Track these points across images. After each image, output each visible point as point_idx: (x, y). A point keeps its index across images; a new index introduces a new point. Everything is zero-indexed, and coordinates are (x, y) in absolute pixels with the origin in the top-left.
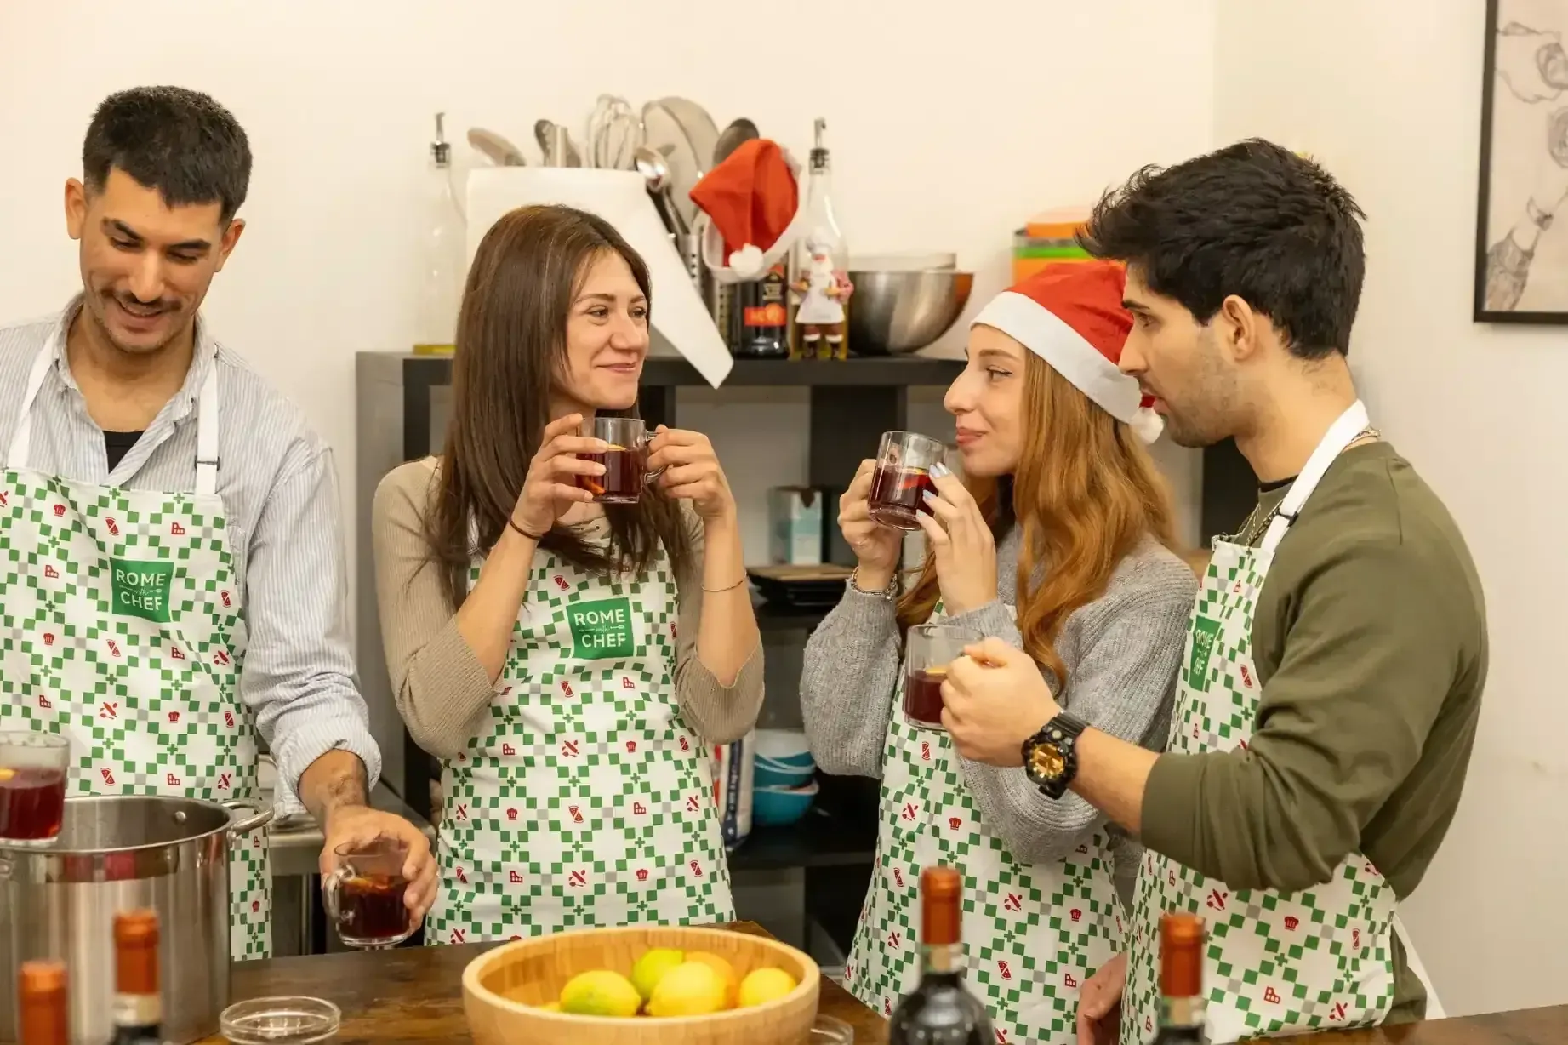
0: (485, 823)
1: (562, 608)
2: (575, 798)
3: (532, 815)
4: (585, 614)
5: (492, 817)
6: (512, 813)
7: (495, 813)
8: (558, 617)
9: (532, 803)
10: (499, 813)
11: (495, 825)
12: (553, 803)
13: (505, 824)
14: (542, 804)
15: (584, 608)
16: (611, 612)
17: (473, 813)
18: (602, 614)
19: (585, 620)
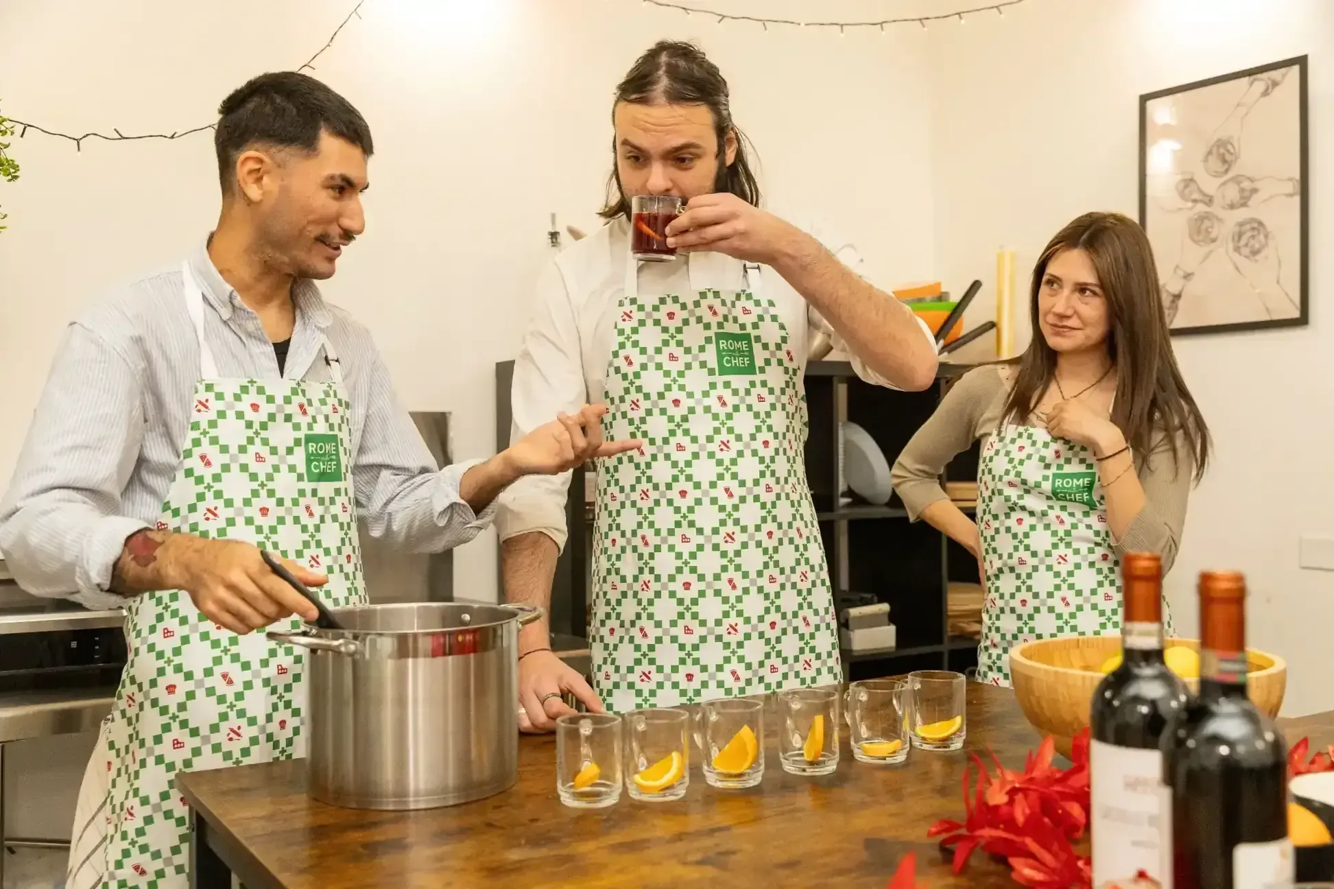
0: (1007, 610)
1: (1049, 473)
2: (1064, 591)
3: (1036, 603)
4: (1063, 480)
5: (1011, 605)
6: (1024, 602)
7: (1013, 603)
8: (1046, 478)
9: (1036, 595)
10: (1015, 603)
11: (1013, 610)
12: (1050, 595)
13: (1019, 610)
14: (1043, 595)
15: (1064, 476)
16: (1081, 480)
17: (1000, 603)
18: (1075, 481)
19: (1062, 484)
